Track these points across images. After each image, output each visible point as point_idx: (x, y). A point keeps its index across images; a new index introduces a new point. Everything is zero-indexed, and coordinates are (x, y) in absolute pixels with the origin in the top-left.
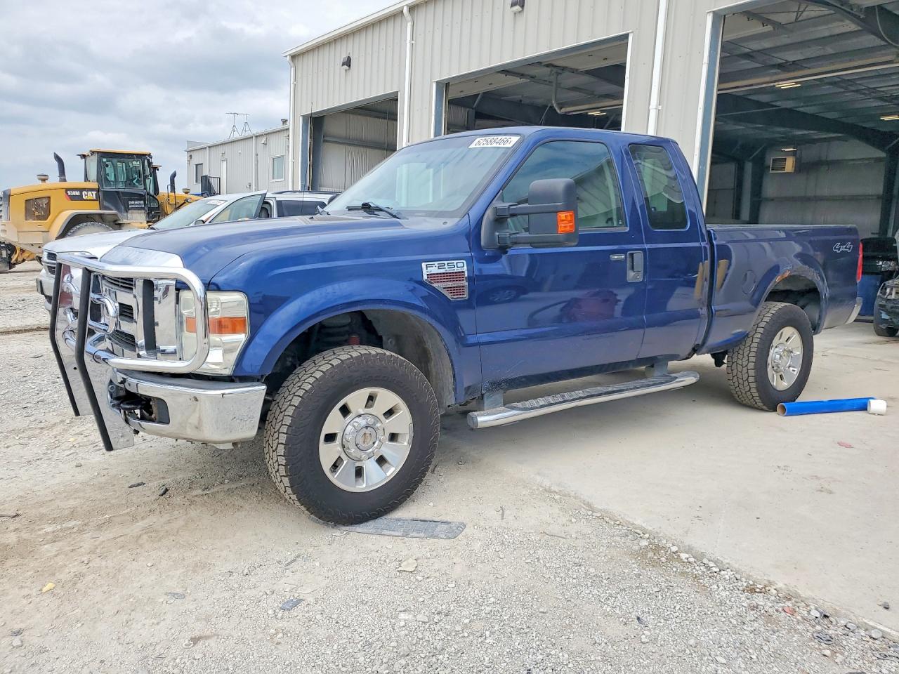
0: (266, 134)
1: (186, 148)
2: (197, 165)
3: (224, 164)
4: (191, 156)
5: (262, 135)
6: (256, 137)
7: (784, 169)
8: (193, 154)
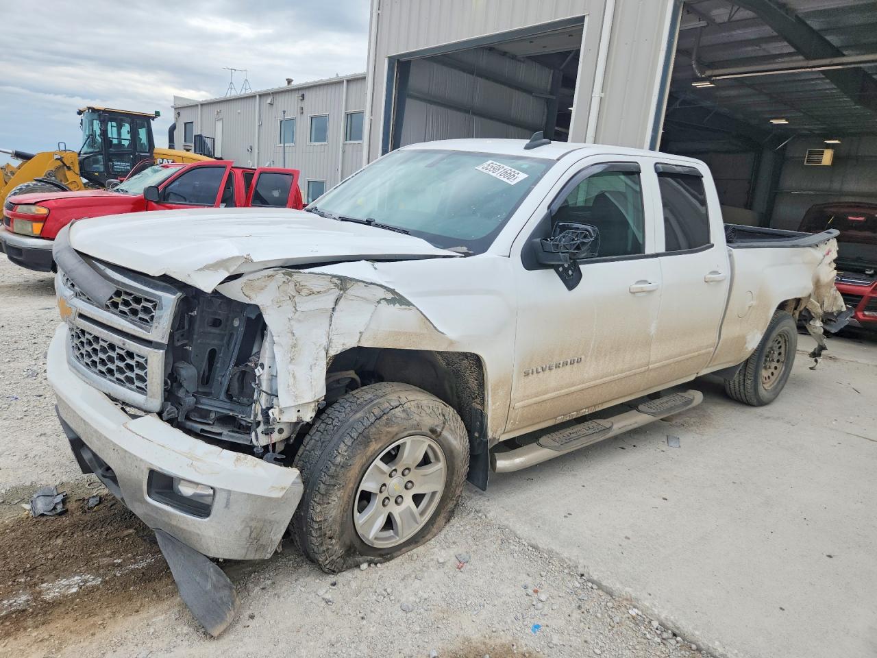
0: (272, 93)
1: (173, 105)
2: (185, 124)
3: (219, 125)
4: (179, 114)
5: (269, 94)
6: (260, 96)
7: (820, 162)
8: (182, 112)
